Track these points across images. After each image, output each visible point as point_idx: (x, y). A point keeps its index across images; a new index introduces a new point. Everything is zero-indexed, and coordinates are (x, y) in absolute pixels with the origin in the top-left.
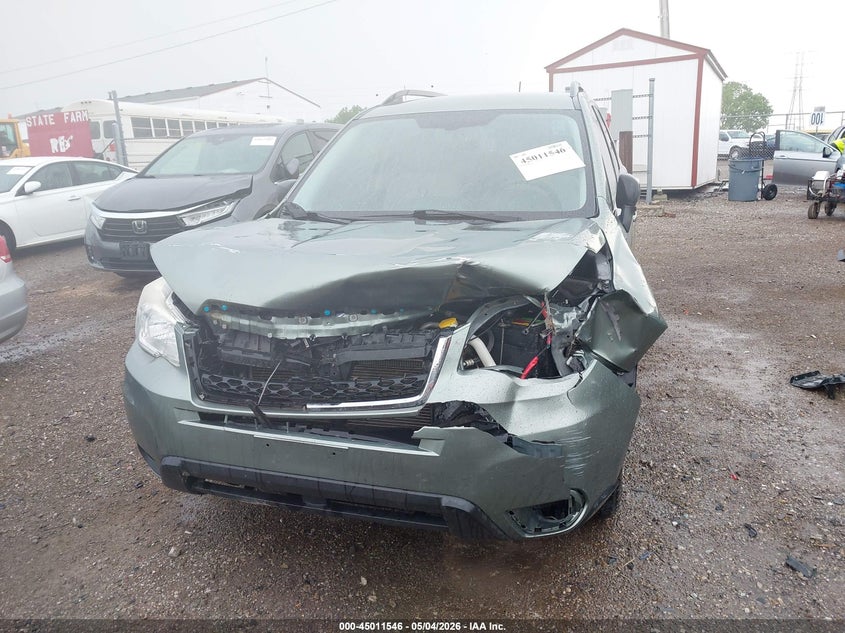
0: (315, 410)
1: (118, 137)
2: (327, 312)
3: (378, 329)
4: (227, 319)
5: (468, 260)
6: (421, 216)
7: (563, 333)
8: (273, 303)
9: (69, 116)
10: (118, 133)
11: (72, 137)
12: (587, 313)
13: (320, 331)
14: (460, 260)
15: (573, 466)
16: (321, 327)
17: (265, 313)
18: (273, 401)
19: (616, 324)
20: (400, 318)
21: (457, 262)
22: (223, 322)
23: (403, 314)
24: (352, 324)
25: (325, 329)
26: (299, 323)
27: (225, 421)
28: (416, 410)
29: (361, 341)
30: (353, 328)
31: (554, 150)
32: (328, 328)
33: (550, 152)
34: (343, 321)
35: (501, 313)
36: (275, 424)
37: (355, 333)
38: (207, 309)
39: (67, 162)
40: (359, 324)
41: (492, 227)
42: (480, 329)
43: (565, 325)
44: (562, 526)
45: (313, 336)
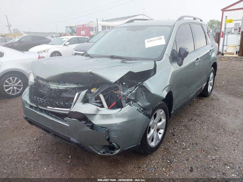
0: (49, 108)
1: (97, 31)
2: (61, 82)
3: (75, 88)
4: (41, 81)
5: (91, 71)
6: (112, 57)
7: (124, 96)
8: (48, 78)
9: (86, 25)
10: (97, 30)
11: (86, 31)
12: (133, 90)
13: (60, 87)
14: (89, 71)
15: (113, 136)
16: (60, 86)
17: (47, 81)
18: (41, 104)
19: (144, 95)
20: (81, 86)
21: (88, 71)
22: (40, 82)
23: (81, 85)
24: (68, 86)
25: (61, 87)
26: (55, 84)
27: (33, 108)
28: (68, 112)
29: (70, 91)
30: (68, 87)
31: (159, 38)
32: (62, 86)
33: (157, 39)
34: (66, 85)
35: (109, 88)
36: (41, 110)
37: (68, 89)
38: (37, 78)
39: (77, 37)
40: (70, 86)
41: (126, 62)
42: (103, 92)
43: (124, 94)
44: (112, 153)
45: (58, 88)
